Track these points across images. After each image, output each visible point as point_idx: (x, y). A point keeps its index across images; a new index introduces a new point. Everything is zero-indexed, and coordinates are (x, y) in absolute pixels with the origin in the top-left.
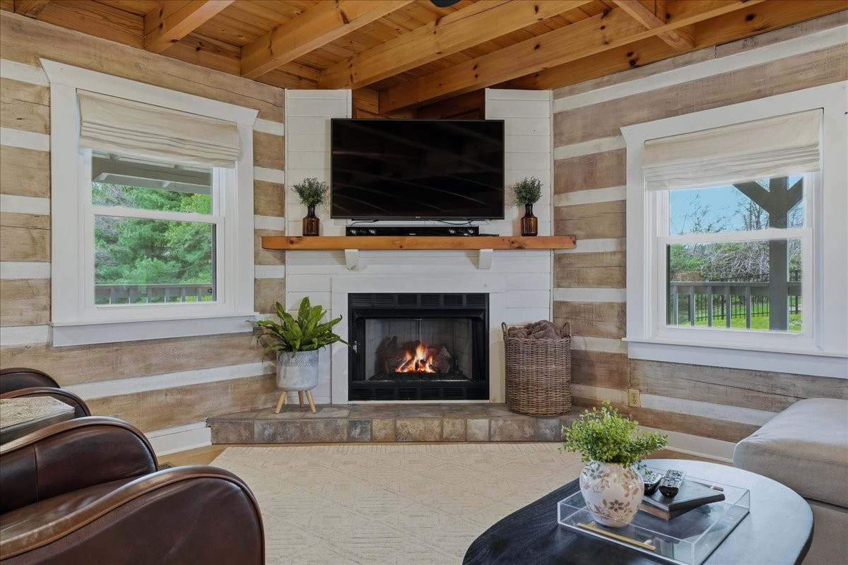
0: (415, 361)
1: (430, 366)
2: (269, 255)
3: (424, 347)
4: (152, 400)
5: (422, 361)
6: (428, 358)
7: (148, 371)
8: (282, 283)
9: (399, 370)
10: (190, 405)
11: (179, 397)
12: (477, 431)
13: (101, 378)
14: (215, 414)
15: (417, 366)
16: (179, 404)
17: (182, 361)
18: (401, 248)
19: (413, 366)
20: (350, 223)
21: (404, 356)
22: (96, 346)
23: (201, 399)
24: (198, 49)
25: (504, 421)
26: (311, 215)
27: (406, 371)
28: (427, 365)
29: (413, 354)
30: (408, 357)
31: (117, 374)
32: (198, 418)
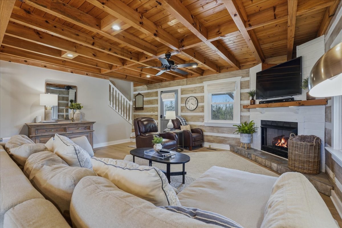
0: (281, 143)
1: (286, 145)
2: (245, 110)
3: (284, 139)
4: (219, 138)
5: (283, 143)
6: (285, 143)
7: (218, 132)
8: (249, 117)
9: (276, 145)
10: (226, 141)
11: (224, 138)
12: (274, 167)
13: (211, 132)
14: (231, 144)
15: (282, 144)
16: (224, 140)
17: (225, 131)
18: (268, 107)
19: (280, 144)
20: (261, 100)
21: (278, 141)
22: (210, 126)
23: (228, 140)
24: (227, 69)
25: (281, 167)
26: (253, 99)
27: (278, 145)
28: (285, 145)
29: (281, 141)
30: (279, 141)
31: (213, 132)
32: (228, 144)
